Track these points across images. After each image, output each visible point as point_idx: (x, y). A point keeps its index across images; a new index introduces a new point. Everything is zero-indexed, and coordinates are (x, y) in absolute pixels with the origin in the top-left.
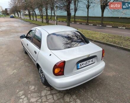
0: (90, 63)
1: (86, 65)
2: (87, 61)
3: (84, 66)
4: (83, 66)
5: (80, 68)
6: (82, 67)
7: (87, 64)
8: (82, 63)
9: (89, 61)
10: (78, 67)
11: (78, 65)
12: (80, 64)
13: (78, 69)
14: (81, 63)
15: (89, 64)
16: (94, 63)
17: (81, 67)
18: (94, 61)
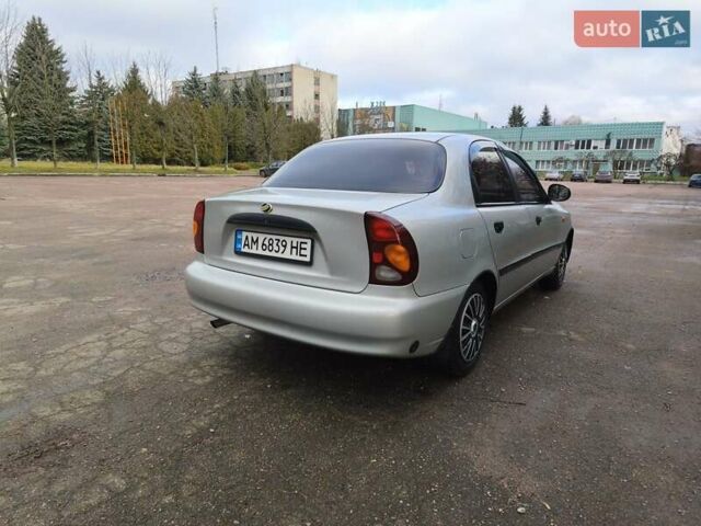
1: (267, 253)
3: (260, 252)
5: (243, 250)
6: (251, 251)
7: (273, 254)
8: (255, 236)
10: (238, 246)
11: (239, 237)
12: (244, 234)
13: (239, 253)
14: (250, 235)
15: (279, 255)
16: (309, 264)
17: (246, 250)
18: (308, 252)
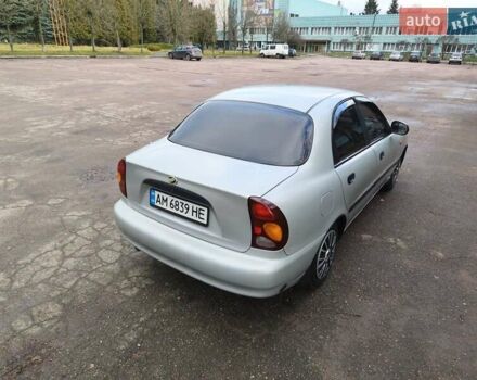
0: (189, 215)
1: (174, 210)
2: (179, 200)
4: (164, 206)
5: (156, 204)
10: (152, 201)
11: (153, 194)
12: (157, 193)
13: (152, 205)
15: (183, 214)
18: (205, 217)
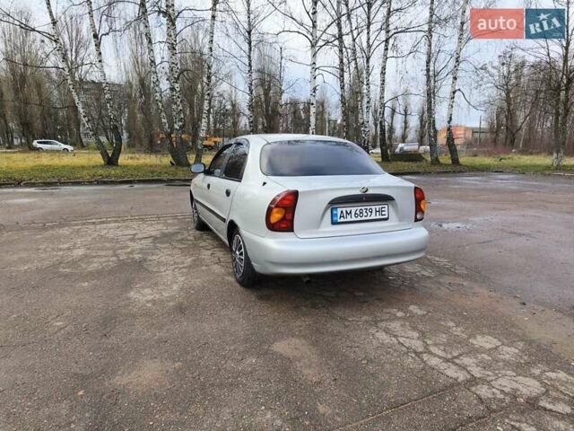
0: (373, 217)
1: (359, 219)
2: (363, 208)
5: (339, 221)
6: (346, 220)
8: (348, 209)
9: (368, 208)
10: (335, 219)
11: (335, 212)
12: (339, 210)
13: (334, 223)
14: (344, 210)
15: (368, 218)
16: (387, 219)
17: (342, 220)
18: (386, 213)
